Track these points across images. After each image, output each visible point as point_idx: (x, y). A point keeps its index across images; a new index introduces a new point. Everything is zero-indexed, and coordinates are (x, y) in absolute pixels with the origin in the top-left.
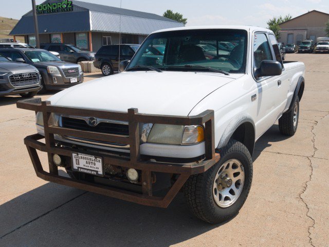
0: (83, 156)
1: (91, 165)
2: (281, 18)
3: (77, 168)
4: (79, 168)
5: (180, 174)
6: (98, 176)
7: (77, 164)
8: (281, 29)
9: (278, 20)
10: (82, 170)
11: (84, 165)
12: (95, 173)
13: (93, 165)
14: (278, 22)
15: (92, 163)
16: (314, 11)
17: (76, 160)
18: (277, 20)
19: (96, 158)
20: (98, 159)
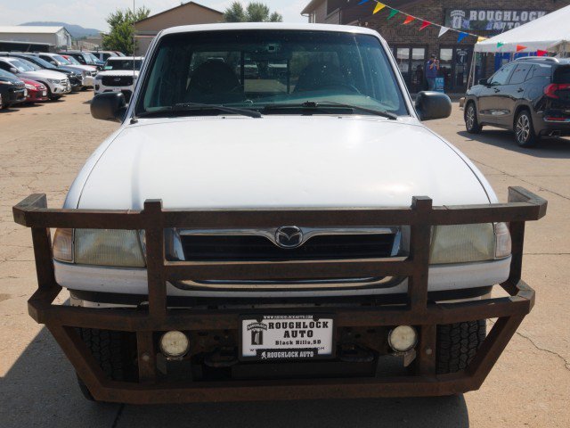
0: (275, 321)
1: (299, 337)
2: (130, 13)
3: (254, 353)
4: (259, 351)
5: (509, 317)
6: (318, 359)
7: (253, 343)
8: (137, 31)
9: (127, 16)
10: (271, 355)
11: (277, 343)
12: (312, 354)
13: (306, 337)
14: (126, 20)
15: (302, 332)
16: (191, 3)
17: (254, 334)
18: (124, 15)
19: (316, 319)
20: (320, 320)
